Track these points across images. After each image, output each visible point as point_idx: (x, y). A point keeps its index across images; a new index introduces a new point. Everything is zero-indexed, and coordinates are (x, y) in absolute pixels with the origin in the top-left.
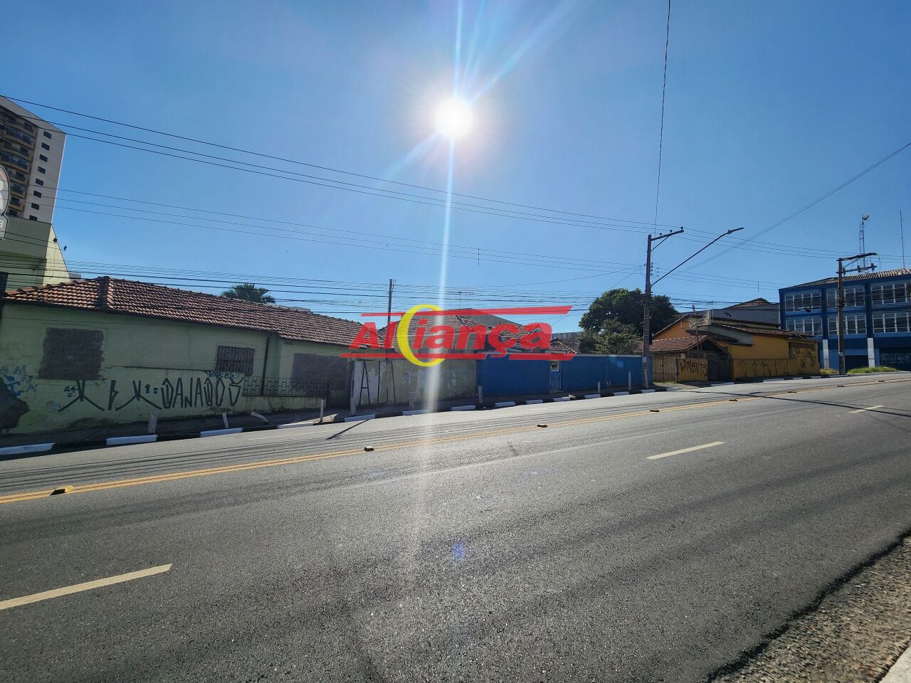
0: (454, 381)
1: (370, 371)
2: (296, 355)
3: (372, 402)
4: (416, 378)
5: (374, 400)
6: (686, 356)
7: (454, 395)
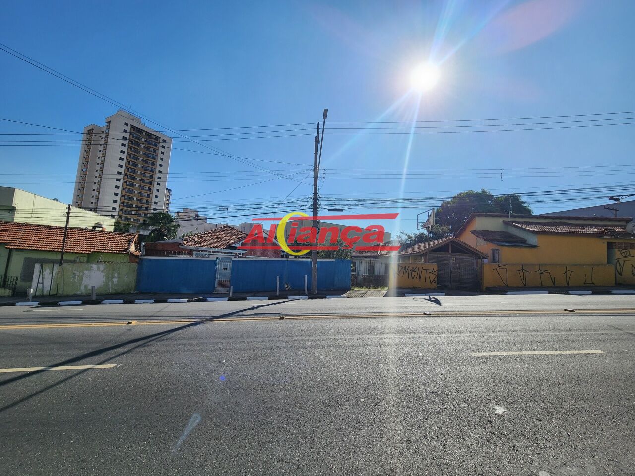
0: (115, 280)
1: (45, 270)
2: (26, 259)
3: (45, 293)
4: (82, 277)
5: (47, 291)
6: (425, 262)
7: (114, 291)
